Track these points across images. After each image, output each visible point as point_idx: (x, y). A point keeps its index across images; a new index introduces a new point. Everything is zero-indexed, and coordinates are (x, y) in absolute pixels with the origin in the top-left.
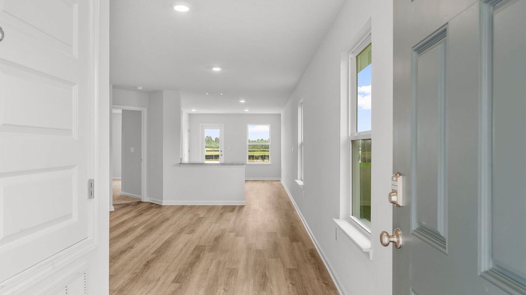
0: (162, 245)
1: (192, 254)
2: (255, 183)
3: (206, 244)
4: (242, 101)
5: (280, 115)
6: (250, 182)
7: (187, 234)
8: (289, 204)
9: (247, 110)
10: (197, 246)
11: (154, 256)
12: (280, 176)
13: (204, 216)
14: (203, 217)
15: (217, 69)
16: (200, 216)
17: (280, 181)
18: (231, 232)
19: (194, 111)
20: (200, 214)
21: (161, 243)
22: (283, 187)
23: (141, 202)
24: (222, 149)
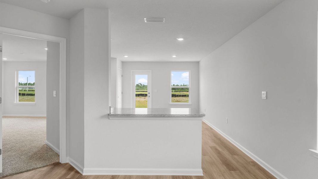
5: (199, 62)
19: (126, 57)
23: (57, 164)
24: (149, 91)
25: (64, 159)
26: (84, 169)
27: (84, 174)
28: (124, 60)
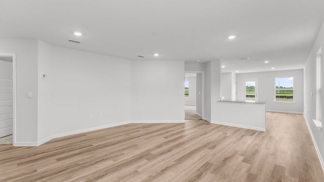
0: (187, 154)
1: (199, 170)
2: (280, 114)
3: (215, 163)
4: (267, 62)
5: (303, 70)
6: (276, 113)
7: (209, 149)
8: (308, 136)
9: (273, 69)
10: (207, 162)
11: (174, 163)
12: (303, 111)
13: (230, 135)
14: (228, 136)
15: (232, 37)
16: (227, 135)
17: (302, 114)
18: (241, 155)
19: (237, 71)
20: (227, 134)
21: (188, 152)
22: (304, 120)
23: (201, 119)
24: (256, 93)
25: (204, 118)
26: (211, 121)
27: (211, 123)
28: (237, 73)
